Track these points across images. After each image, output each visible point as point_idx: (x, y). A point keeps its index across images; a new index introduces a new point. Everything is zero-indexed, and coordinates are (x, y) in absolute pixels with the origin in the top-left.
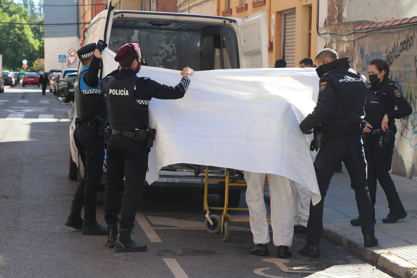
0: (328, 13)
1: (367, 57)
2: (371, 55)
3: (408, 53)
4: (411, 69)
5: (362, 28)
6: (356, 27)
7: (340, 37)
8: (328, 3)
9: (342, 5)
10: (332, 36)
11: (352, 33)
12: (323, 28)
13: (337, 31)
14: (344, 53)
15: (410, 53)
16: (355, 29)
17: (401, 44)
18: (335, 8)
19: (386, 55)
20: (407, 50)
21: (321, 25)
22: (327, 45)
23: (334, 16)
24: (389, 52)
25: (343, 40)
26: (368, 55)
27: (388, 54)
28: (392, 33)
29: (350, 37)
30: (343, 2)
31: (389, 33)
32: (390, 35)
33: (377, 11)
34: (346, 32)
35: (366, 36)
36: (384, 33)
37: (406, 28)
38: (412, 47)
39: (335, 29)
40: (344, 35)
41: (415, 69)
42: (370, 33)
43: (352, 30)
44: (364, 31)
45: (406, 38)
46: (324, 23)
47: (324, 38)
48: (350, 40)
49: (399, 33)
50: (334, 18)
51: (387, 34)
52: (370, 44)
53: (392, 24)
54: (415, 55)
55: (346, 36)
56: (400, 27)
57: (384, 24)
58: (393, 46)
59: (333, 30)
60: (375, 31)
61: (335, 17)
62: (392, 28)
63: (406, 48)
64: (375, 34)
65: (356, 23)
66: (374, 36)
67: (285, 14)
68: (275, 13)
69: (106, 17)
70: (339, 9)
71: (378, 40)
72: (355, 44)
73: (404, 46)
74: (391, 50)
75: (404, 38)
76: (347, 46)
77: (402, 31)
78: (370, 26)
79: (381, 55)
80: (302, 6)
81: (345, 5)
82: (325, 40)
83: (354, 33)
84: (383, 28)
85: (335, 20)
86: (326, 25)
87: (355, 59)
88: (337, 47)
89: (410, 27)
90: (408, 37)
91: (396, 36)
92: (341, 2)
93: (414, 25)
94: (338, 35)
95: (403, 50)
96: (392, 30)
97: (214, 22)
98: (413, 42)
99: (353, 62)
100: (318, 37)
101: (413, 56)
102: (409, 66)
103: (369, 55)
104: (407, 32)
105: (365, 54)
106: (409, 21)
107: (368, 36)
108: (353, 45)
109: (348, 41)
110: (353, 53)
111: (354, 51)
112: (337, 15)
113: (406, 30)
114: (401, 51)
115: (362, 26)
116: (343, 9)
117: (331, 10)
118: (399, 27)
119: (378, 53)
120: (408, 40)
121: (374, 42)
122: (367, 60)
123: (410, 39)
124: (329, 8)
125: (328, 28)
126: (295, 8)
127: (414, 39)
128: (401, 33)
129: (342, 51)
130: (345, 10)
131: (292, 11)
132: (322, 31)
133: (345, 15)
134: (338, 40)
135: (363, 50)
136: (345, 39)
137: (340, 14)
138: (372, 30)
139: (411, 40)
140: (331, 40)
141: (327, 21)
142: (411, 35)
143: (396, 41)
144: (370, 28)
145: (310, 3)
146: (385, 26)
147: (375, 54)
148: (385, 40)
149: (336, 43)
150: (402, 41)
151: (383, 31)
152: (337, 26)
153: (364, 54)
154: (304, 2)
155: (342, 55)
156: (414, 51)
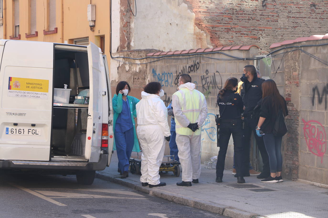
0: (120, 42)
1: (159, 76)
2: (162, 74)
3: (195, 74)
4: (198, 85)
5: (154, 55)
6: (148, 54)
7: (133, 60)
8: (120, 35)
9: (130, 37)
10: (124, 59)
11: (145, 58)
12: (115, 53)
13: (130, 56)
14: (137, 72)
15: (197, 74)
16: (147, 55)
17: (189, 67)
18: (125, 39)
19: (176, 75)
20: (195, 71)
21: (114, 50)
22: (120, 66)
23: (124, 44)
24: (179, 73)
25: (136, 63)
26: (159, 74)
27: (178, 74)
28: (181, 59)
29: (143, 61)
30: (131, 35)
31: (178, 59)
32: (179, 61)
33: (153, 42)
34: (139, 57)
35: (157, 61)
36: (174, 59)
37: (193, 56)
38: (198, 69)
39: (128, 54)
40: (137, 59)
41: (202, 85)
42: (161, 58)
43: (144, 55)
44: (156, 57)
45: (193, 63)
46: (117, 50)
47: (118, 61)
48: (143, 63)
49: (187, 59)
50: (125, 47)
51: (177, 60)
52: (161, 67)
53: (181, 53)
54: (201, 75)
55: (139, 60)
56: (189, 55)
57: (174, 53)
58: (182, 69)
59: (125, 55)
60: (165, 57)
61: (126, 45)
62: (181, 55)
63: (193, 70)
64: (166, 59)
65: (147, 51)
66: (165, 61)
67: (76, 41)
68: (68, 40)
69: (4, 45)
70: (128, 40)
71: (168, 64)
72: (147, 66)
73: (192, 69)
74: (180, 71)
75: (192, 63)
76: (140, 67)
77: (190, 58)
78: (161, 53)
79: (171, 75)
80: (95, 36)
81: (132, 37)
82: (118, 62)
83: (146, 58)
84: (173, 55)
85: (126, 48)
86: (118, 51)
87: (147, 77)
88: (129, 68)
89: (197, 56)
90: (195, 62)
91: (185, 61)
92: (129, 35)
93: (200, 54)
94: (131, 59)
95: (191, 71)
96: (181, 57)
97: (80, 50)
98: (200, 66)
99: (145, 79)
100: (111, 59)
101: (200, 76)
102: (197, 83)
103: (161, 75)
104: (194, 59)
105: (157, 73)
106: (196, 52)
107: (159, 61)
108: (145, 66)
109: (140, 64)
110: (146, 73)
111: (147, 71)
112: (127, 44)
113: (193, 57)
114: (189, 72)
115: (154, 53)
116: (131, 40)
117: (122, 40)
118: (187, 55)
119: (169, 73)
120: (195, 65)
121: (165, 65)
122: (158, 78)
123: (196, 64)
124: (121, 39)
125: (121, 54)
126: (88, 37)
127: (200, 64)
128: (189, 59)
129: (135, 71)
130: (133, 40)
131: (86, 39)
132: (115, 56)
133: (132, 44)
134: (131, 63)
135: (155, 71)
136: (138, 62)
137: (129, 44)
138: (163, 57)
139: (198, 65)
140: (124, 62)
141: (119, 48)
142: (198, 61)
143: (185, 65)
144: (161, 55)
145: (103, 34)
146: (174, 54)
147: (166, 73)
148: (174, 64)
149: (128, 65)
150: (190, 65)
151: (173, 57)
152: (129, 53)
153: (155, 74)
154: (96, 33)
155: (135, 74)
156: (200, 72)
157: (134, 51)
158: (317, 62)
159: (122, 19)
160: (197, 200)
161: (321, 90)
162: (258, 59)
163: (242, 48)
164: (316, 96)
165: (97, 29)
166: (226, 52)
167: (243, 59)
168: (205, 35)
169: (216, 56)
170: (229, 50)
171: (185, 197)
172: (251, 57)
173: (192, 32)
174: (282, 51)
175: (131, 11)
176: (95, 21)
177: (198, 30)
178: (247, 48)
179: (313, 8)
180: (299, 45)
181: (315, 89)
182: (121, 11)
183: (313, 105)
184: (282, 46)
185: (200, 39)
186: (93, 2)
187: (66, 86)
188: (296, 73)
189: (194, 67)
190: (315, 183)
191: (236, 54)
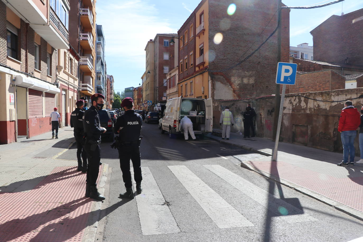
5: (221, 101)
8: (211, 95)
11: (218, 102)
30: (214, 95)
33: (221, 97)
45: (233, 103)
65: (219, 100)
72: (219, 104)
84: (227, 101)
98: (235, 104)
105: (222, 106)
107: (223, 103)
111: (219, 106)
122: (223, 108)
124: (211, 97)
126: (202, 96)
128: (231, 102)
130: (215, 97)
131: (201, 97)
133: (215, 98)
136: (216, 103)
137: (214, 98)
143: (230, 104)
145: (206, 95)
148: (227, 104)
154: (204, 95)
155: (216, 106)
156: (235, 106)
157: (215, 100)
158: (269, 103)
159: (212, 91)
160: (234, 144)
161: (270, 111)
162: (252, 102)
163: (247, 99)
164: (269, 113)
165: (204, 94)
166: (243, 100)
167: (247, 102)
168: (236, 95)
169: (240, 101)
170: (244, 99)
171: (231, 143)
172: (250, 101)
173: (232, 94)
174: (259, 100)
175: (214, 88)
176: (204, 92)
177: (234, 94)
178: (249, 99)
179: (267, 87)
180: (264, 98)
181: (269, 111)
182: (212, 88)
183: (268, 115)
184: (259, 98)
185: (235, 96)
186: (203, 86)
187: (196, 110)
188: (263, 106)
189: (233, 105)
190: (269, 139)
191: (245, 100)
